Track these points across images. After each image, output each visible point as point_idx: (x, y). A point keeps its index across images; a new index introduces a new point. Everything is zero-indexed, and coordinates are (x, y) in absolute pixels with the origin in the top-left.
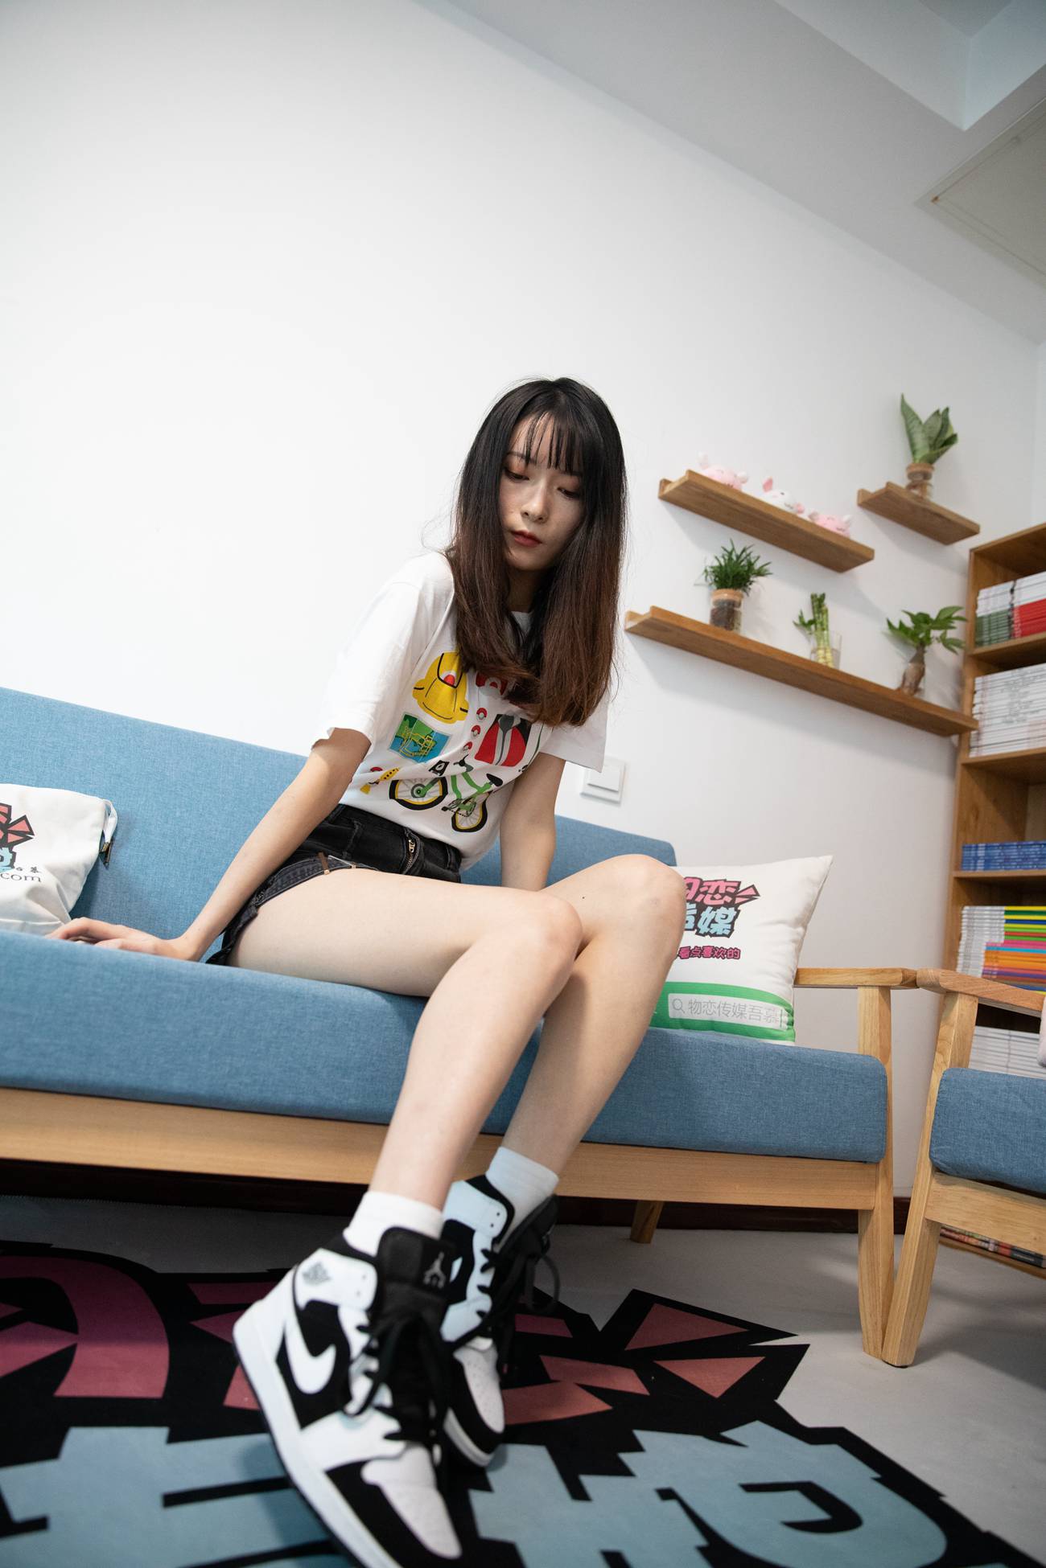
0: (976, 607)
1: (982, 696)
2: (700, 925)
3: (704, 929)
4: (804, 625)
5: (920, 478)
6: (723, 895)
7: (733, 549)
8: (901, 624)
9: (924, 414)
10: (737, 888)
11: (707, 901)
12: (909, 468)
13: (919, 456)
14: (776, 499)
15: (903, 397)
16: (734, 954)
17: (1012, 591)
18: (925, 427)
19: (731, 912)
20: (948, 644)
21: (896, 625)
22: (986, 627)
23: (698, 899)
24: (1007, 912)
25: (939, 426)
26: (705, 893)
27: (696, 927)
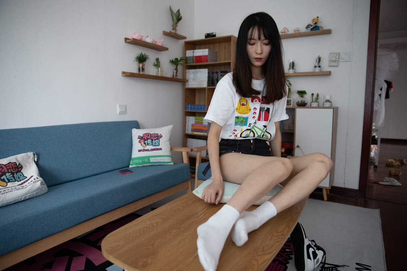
0: (186, 54)
1: (188, 74)
2: (153, 144)
3: (154, 145)
4: (155, 65)
5: (175, 27)
6: (156, 137)
7: (142, 53)
8: (172, 60)
9: (175, 11)
10: (158, 135)
11: (153, 139)
12: (173, 25)
13: (175, 22)
14: (149, 40)
15: (170, 6)
16: (161, 149)
17: (193, 52)
18: (175, 14)
19: (158, 140)
20: (181, 64)
21: (171, 60)
22: (188, 59)
23: (151, 138)
24: (195, 118)
25: (178, 14)
26: (152, 137)
27: (152, 145)
